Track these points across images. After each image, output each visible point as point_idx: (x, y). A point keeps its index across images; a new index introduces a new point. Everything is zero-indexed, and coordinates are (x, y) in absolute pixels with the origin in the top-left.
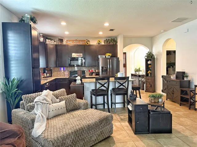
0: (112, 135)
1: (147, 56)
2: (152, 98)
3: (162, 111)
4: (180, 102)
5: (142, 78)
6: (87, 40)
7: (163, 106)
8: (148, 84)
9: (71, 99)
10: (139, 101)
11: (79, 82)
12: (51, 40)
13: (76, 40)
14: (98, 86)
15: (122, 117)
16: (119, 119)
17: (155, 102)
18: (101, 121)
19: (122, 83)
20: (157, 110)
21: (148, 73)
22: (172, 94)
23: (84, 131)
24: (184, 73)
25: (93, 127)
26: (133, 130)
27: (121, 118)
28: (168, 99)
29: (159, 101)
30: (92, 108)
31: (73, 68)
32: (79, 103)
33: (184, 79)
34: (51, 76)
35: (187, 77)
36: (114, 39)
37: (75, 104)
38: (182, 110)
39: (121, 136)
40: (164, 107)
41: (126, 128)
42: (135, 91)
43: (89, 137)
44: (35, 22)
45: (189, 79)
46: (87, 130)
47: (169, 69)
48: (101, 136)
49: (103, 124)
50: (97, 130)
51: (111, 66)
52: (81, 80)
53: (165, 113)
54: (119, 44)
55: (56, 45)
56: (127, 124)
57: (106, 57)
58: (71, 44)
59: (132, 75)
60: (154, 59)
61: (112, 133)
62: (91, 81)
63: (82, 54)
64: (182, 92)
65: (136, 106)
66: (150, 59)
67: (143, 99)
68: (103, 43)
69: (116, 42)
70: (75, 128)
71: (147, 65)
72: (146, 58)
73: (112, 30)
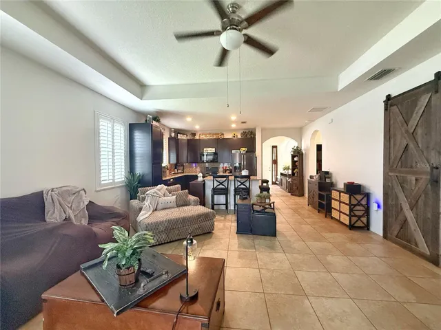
0: (213, 232)
1: (293, 151)
4: (318, 208)
5: (289, 178)
6: (221, 133)
11: (200, 179)
12: (184, 134)
13: (210, 134)
17: (261, 203)
19: (242, 181)
21: (294, 172)
22: (312, 198)
31: (203, 164)
32: (190, 199)
33: (326, 180)
34: (183, 173)
35: (331, 178)
36: (251, 131)
37: (187, 200)
39: (221, 233)
44: (158, 121)
45: (332, 180)
46: (182, 221)
49: (201, 219)
50: (194, 223)
51: (245, 162)
52: (203, 177)
53: (269, 214)
55: (188, 140)
57: (240, 152)
58: (203, 137)
59: (282, 174)
60: (303, 154)
63: (214, 149)
66: (298, 155)
68: (239, 137)
69: (255, 135)
71: (294, 163)
72: (292, 153)
73: (245, 122)
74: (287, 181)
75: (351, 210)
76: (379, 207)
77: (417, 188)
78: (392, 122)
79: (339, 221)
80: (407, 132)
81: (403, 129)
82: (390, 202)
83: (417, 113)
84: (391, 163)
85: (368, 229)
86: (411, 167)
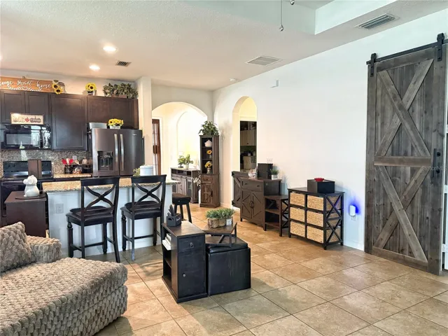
0: (125, 314)
1: (203, 131)
2: (214, 219)
3: (232, 244)
4: (264, 223)
5: (194, 177)
6: (56, 81)
7: (233, 233)
8: (206, 189)
9: (8, 239)
10: (187, 228)
13: (24, 79)
14: (89, 198)
15: (149, 269)
16: (142, 275)
17: (219, 227)
18: (96, 285)
19: (149, 189)
20: (223, 243)
21: (206, 166)
22: (250, 209)
23: (48, 317)
24: (270, 166)
25: (74, 301)
26: (173, 295)
27: (146, 271)
28: (243, 220)
29: (227, 224)
30: (71, 255)
31: (13, 153)
32: (33, 247)
33: (270, 178)
35: (276, 173)
36: (129, 86)
37: (22, 251)
38: (269, 239)
39: (145, 313)
40: (235, 235)
41: (157, 292)
42: (178, 207)
43: (63, 328)
45: (279, 177)
46: (57, 311)
47: (245, 158)
48: (96, 322)
49: (101, 291)
50: (86, 308)
51: (122, 150)
52: (39, 186)
53: (238, 247)
54: (141, 98)
56: (160, 282)
57: (108, 127)
58: (7, 87)
59: (173, 171)
60: (217, 136)
61: (125, 310)
62: (69, 189)
63: (41, 117)
64: (268, 202)
65: (181, 240)
66: (210, 136)
67: (196, 222)
68: (101, 93)
69: (136, 94)
70: (22, 313)
71: (204, 150)
72: (202, 134)
73: (124, 64)
74: (189, 184)
75: (326, 220)
76: (357, 211)
77: (413, 181)
78: (379, 93)
79: (305, 240)
80: (401, 107)
81: (396, 104)
82: (375, 202)
83: (415, 83)
84: (378, 150)
85: (342, 244)
86: (406, 154)
